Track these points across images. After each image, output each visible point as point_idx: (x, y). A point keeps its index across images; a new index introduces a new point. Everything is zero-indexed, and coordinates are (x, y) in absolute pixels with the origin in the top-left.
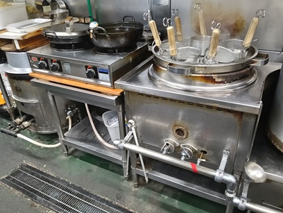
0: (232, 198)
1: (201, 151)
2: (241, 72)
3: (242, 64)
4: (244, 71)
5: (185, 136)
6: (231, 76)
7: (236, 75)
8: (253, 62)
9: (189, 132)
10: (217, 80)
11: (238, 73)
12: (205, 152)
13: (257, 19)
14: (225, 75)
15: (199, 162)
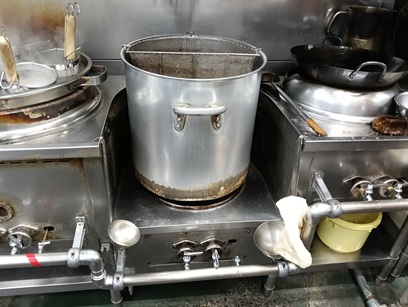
0: (103, 280)
1: (45, 229)
2: (71, 98)
3: (68, 86)
4: (75, 95)
5: (10, 216)
6: (53, 106)
7: (62, 104)
8: (85, 81)
9: (14, 206)
10: (32, 116)
11: (65, 99)
12: (51, 229)
13: (71, 17)
14: (44, 106)
15: (40, 247)
